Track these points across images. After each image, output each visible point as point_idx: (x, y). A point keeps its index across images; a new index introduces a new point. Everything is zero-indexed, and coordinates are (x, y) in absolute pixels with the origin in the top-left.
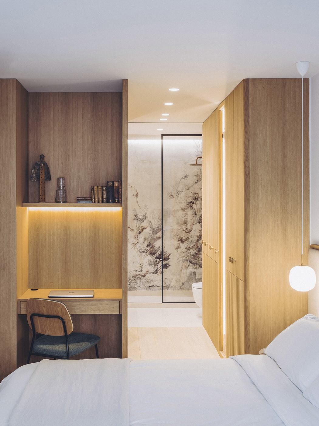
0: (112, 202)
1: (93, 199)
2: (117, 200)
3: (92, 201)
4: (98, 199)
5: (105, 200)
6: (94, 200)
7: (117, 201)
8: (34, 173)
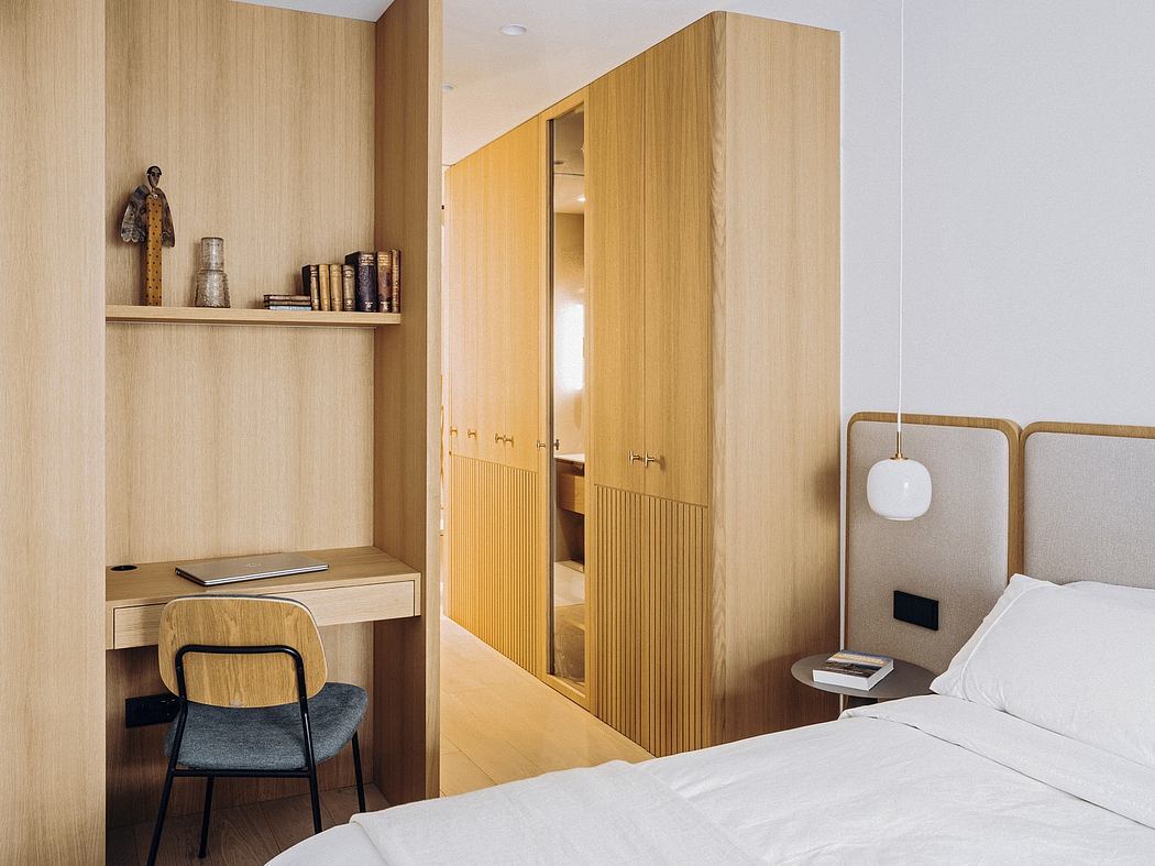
0: (372, 310)
1: (316, 301)
2: (385, 303)
3: (311, 306)
4: (331, 300)
5: (349, 302)
6: (320, 303)
7: (385, 308)
8: (130, 219)
